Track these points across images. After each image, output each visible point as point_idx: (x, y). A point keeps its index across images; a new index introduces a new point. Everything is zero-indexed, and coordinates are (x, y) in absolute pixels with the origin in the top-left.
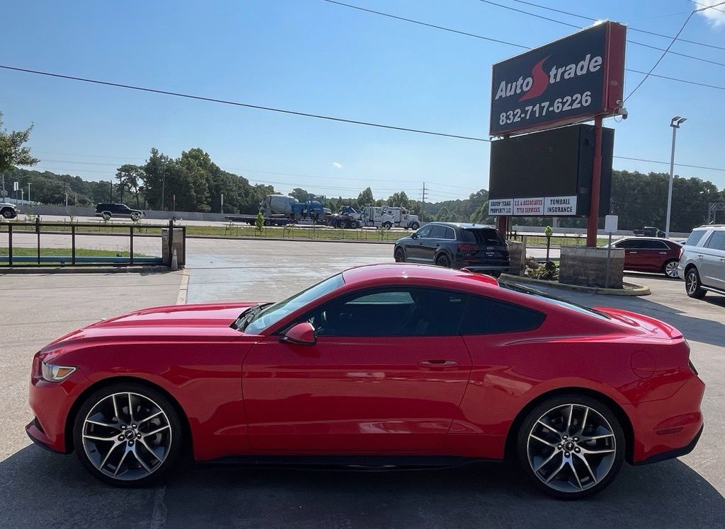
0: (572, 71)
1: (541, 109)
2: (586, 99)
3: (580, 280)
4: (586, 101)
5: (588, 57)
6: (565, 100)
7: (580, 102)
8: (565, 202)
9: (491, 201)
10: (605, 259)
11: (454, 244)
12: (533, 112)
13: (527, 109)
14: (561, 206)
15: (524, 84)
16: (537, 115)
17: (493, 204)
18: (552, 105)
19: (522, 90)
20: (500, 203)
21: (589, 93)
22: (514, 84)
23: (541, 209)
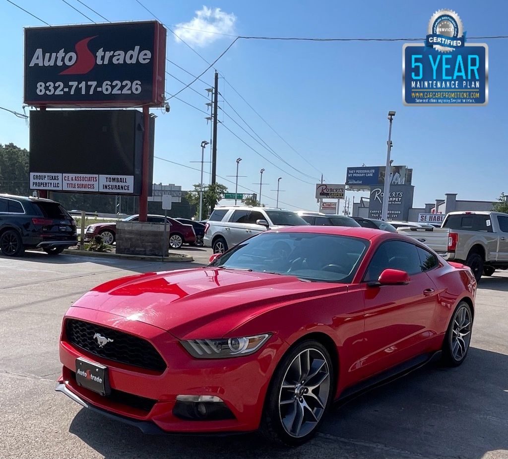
0: (120, 57)
1: (88, 87)
2: (136, 87)
3: (137, 251)
4: (137, 89)
5: (137, 48)
6: (114, 84)
7: (130, 89)
8: (121, 180)
9: (32, 174)
10: (162, 232)
11: (23, 218)
12: (78, 90)
13: (70, 83)
14: (117, 184)
15: (66, 58)
16: (83, 92)
17: (36, 177)
18: (100, 85)
19: (64, 63)
20: (45, 177)
21: (139, 83)
22: (54, 55)
23: (96, 186)
